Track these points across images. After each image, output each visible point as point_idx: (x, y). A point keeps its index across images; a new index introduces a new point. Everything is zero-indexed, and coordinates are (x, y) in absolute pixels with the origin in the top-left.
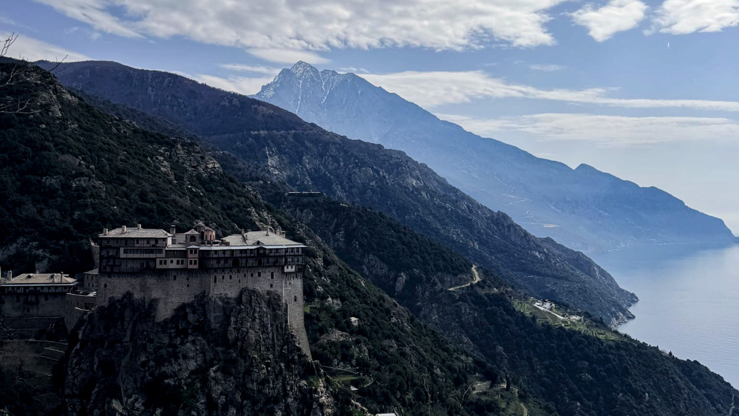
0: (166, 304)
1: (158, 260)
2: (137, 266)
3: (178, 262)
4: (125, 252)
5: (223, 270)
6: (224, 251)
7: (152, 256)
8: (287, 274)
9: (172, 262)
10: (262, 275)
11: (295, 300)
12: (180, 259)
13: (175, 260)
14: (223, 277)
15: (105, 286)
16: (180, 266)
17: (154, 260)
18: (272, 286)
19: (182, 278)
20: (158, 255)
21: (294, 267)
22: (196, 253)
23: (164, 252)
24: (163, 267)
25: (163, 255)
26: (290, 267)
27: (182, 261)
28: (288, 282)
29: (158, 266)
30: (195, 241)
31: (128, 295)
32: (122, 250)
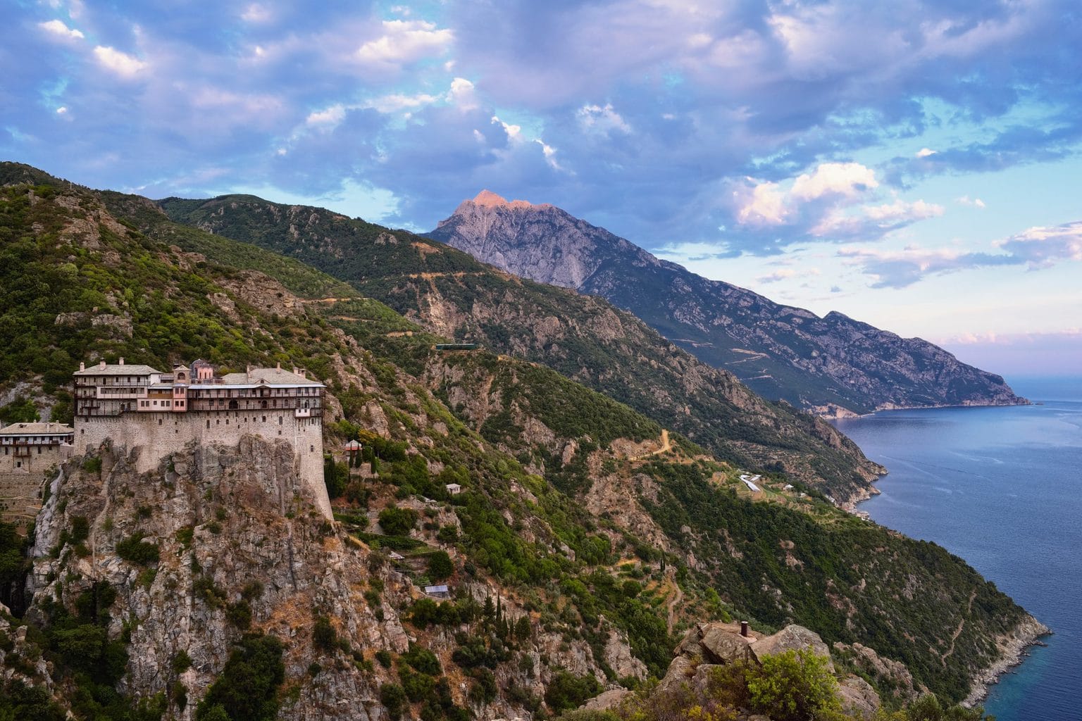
0: (150, 451)
1: (139, 401)
2: (117, 407)
3: (163, 404)
4: (102, 392)
5: (218, 412)
6: (218, 390)
7: (133, 396)
8: (300, 419)
9: (155, 403)
10: (267, 419)
11: (312, 450)
12: (165, 400)
13: (159, 401)
14: (218, 421)
15: (83, 431)
16: (165, 408)
17: (135, 400)
18: (280, 432)
19: (170, 422)
20: (140, 396)
21: (308, 410)
22: (182, 392)
23: (146, 391)
24: (146, 409)
25: (145, 394)
26: (303, 411)
27: (168, 402)
28: (302, 429)
29: (140, 409)
30: (184, 379)
31: (107, 443)
32: (99, 389)
